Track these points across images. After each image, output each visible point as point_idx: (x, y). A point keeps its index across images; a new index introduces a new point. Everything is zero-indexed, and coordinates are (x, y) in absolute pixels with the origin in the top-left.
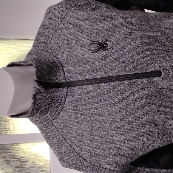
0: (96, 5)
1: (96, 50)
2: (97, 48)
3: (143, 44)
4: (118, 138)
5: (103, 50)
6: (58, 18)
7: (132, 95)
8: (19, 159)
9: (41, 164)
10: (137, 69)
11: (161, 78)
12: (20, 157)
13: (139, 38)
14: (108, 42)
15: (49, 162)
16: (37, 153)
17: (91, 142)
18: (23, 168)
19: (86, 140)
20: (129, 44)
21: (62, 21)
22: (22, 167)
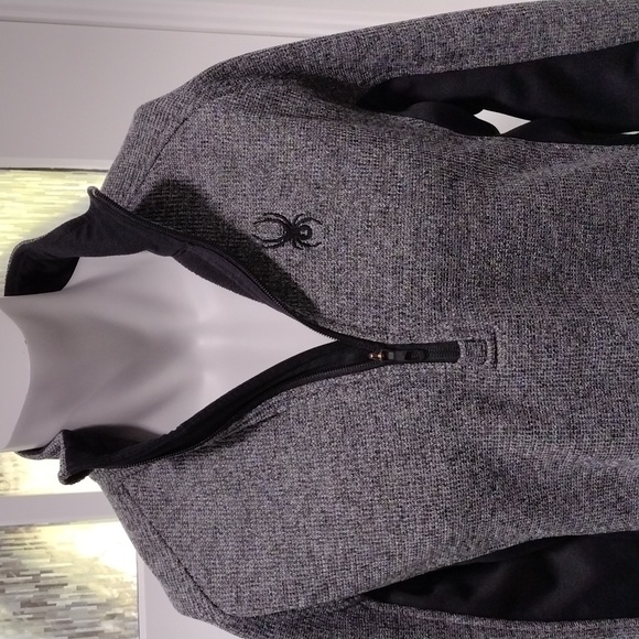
0: (294, 103)
1: (274, 241)
2: (277, 237)
3: (417, 252)
4: (328, 550)
5: (295, 246)
6: (167, 119)
7: (371, 421)
8: (36, 578)
9: (107, 593)
10: (385, 331)
11: (456, 365)
12: (37, 569)
13: (407, 230)
14: (312, 225)
15: (135, 588)
16: (96, 559)
17: (243, 556)
18: (48, 608)
19: (229, 547)
20: (376, 244)
21: (177, 129)
22: (46, 604)
